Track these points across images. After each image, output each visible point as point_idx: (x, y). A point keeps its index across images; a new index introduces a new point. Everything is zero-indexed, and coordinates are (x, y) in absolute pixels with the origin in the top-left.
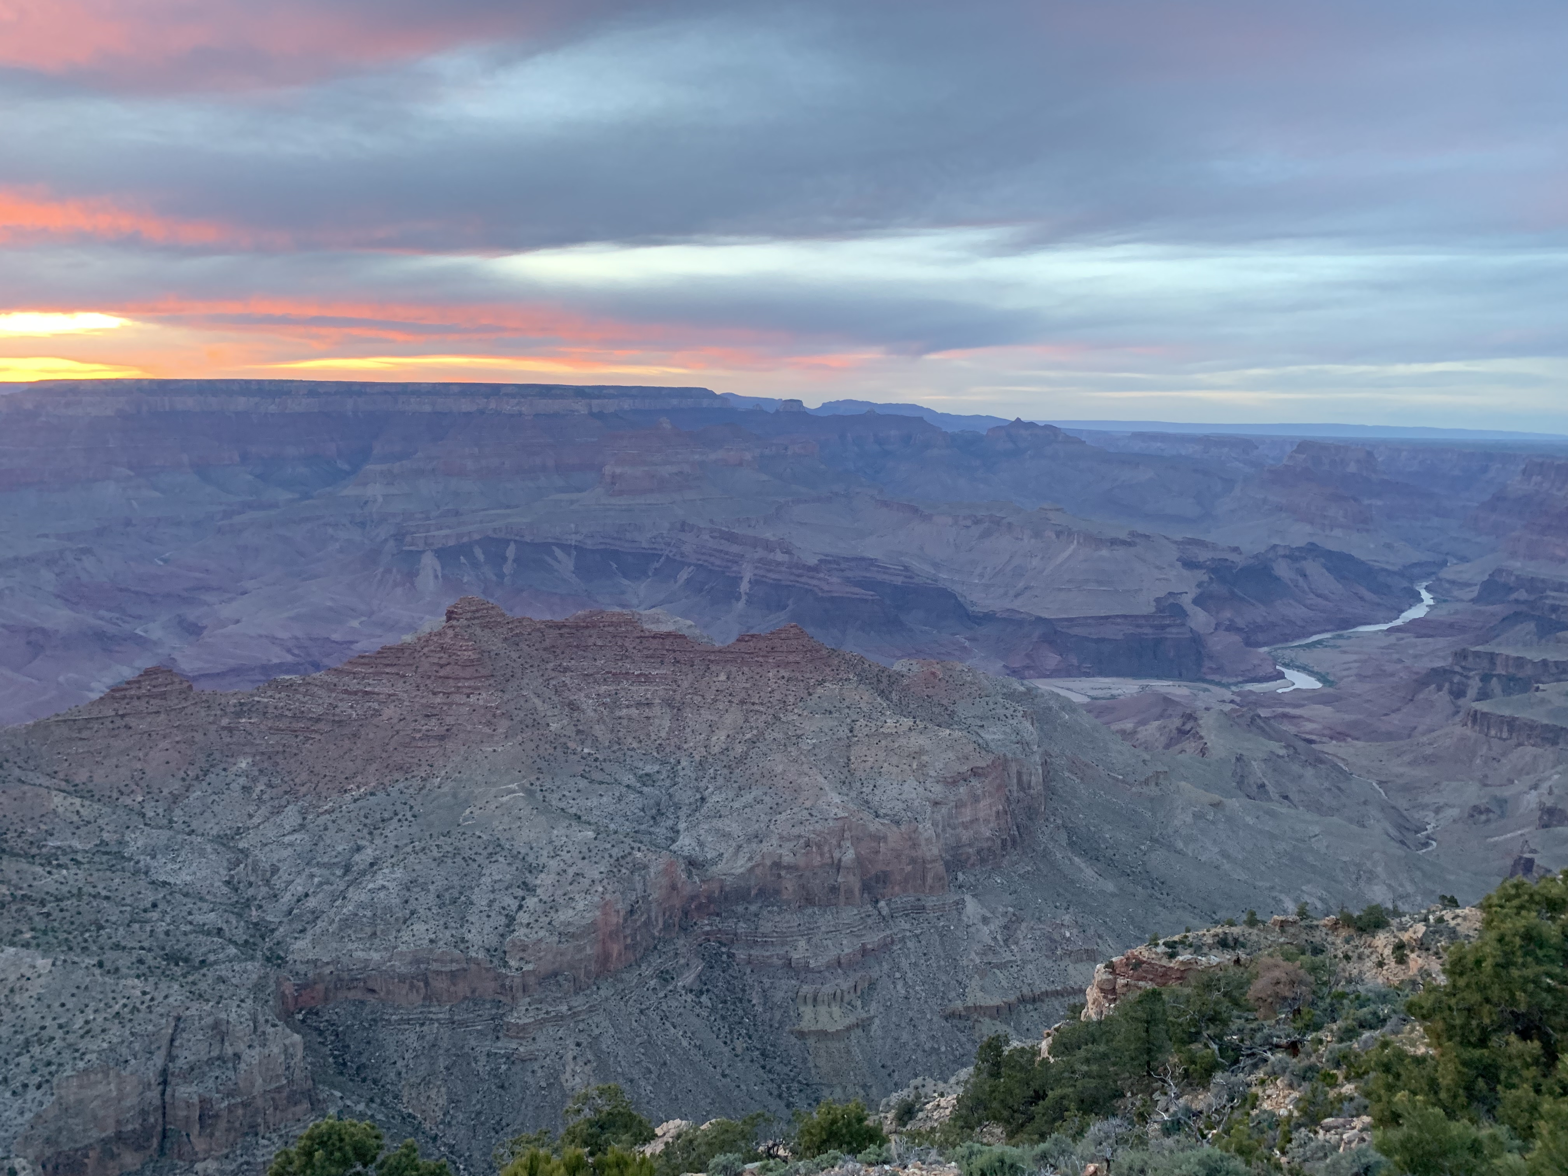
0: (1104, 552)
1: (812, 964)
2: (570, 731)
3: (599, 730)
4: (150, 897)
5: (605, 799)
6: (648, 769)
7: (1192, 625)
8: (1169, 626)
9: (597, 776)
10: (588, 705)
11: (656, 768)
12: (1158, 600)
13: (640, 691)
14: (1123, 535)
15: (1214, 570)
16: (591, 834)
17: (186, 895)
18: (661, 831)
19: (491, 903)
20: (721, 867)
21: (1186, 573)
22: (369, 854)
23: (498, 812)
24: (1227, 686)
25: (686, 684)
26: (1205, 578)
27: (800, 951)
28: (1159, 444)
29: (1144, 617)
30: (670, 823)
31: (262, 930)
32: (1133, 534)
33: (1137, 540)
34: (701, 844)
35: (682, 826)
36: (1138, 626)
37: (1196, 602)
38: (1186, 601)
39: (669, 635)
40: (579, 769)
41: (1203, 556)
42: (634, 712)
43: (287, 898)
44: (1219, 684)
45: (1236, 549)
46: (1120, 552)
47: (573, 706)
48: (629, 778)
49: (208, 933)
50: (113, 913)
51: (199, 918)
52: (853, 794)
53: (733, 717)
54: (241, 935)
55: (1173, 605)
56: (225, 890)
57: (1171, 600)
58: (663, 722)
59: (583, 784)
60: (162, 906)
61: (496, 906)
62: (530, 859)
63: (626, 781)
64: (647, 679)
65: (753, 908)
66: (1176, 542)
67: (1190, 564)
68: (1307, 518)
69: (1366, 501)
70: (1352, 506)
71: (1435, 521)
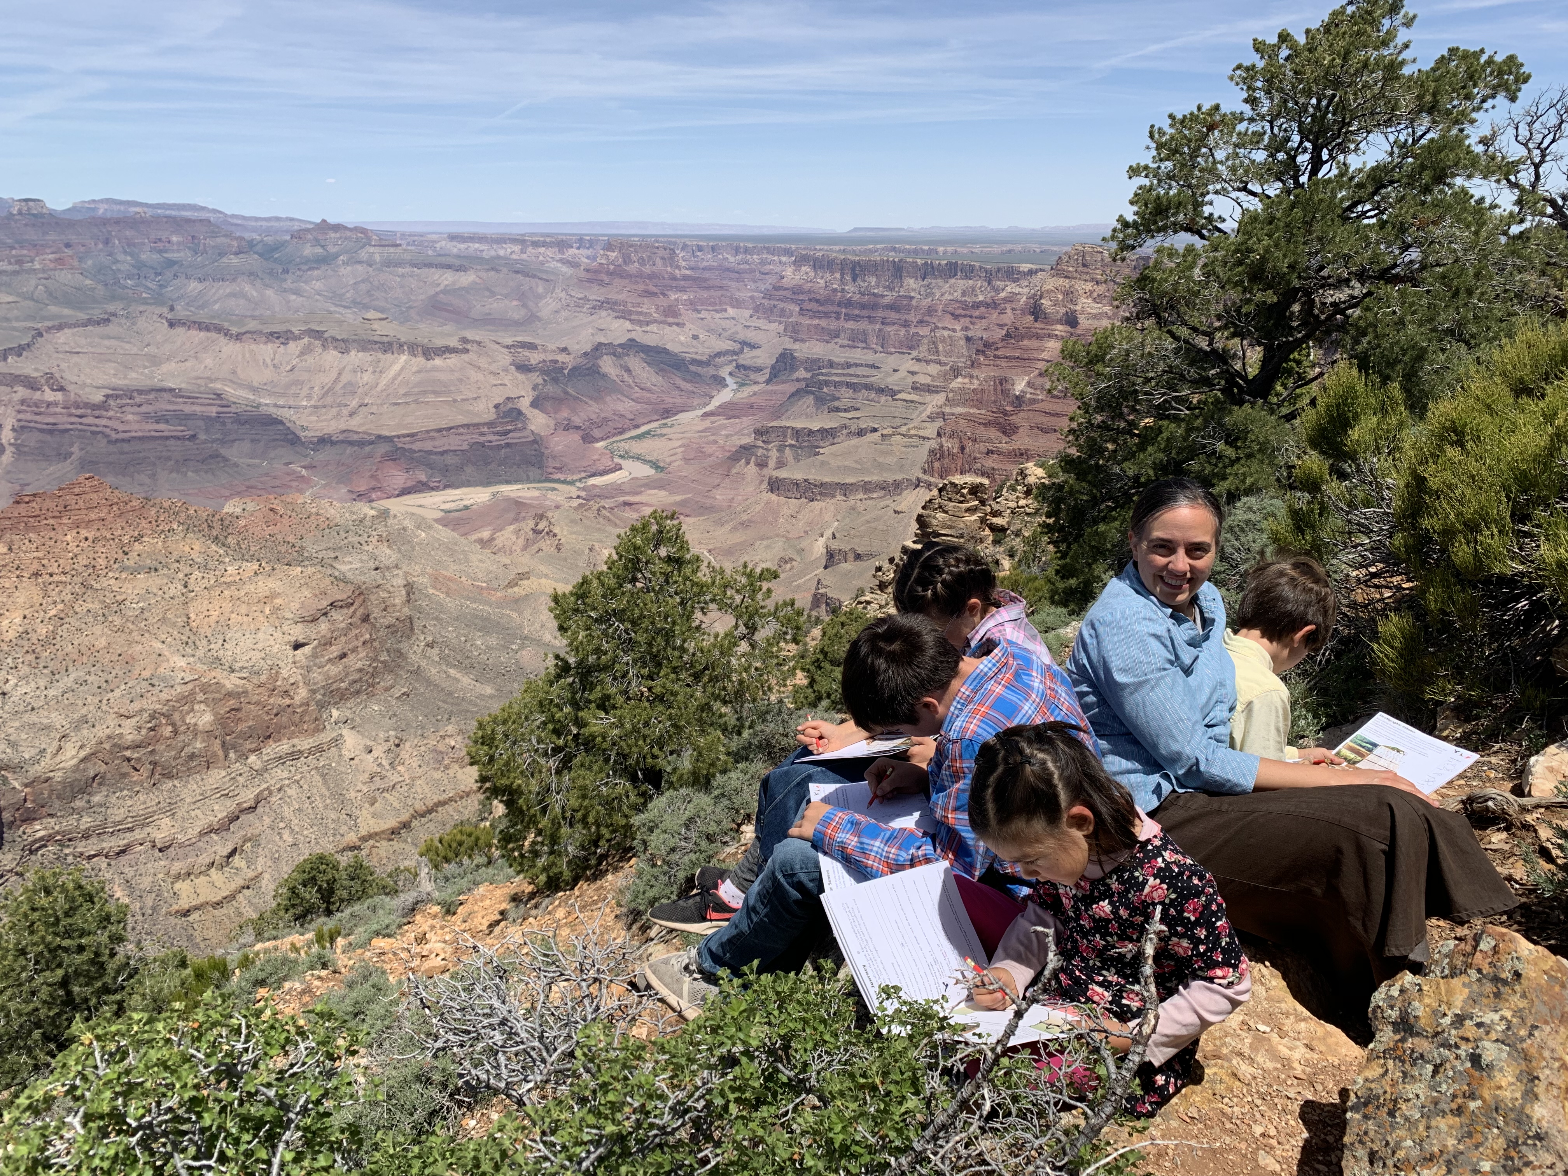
0: (438, 362)
1: (181, 838)
7: (533, 428)
8: (510, 431)
12: (497, 406)
14: (453, 342)
15: (544, 372)
21: (520, 377)
24: (571, 483)
26: (540, 380)
27: (164, 829)
28: (477, 245)
29: (485, 424)
32: (465, 340)
33: (468, 346)
34: (13, 745)
36: (482, 434)
37: (534, 404)
38: (524, 404)
41: (535, 358)
44: (564, 482)
45: (564, 350)
46: (453, 360)
52: (200, 653)
53: (27, 594)
55: (512, 410)
57: (510, 405)
66: (507, 347)
67: (523, 368)
68: (625, 315)
69: (673, 296)
70: (662, 301)
71: (731, 312)
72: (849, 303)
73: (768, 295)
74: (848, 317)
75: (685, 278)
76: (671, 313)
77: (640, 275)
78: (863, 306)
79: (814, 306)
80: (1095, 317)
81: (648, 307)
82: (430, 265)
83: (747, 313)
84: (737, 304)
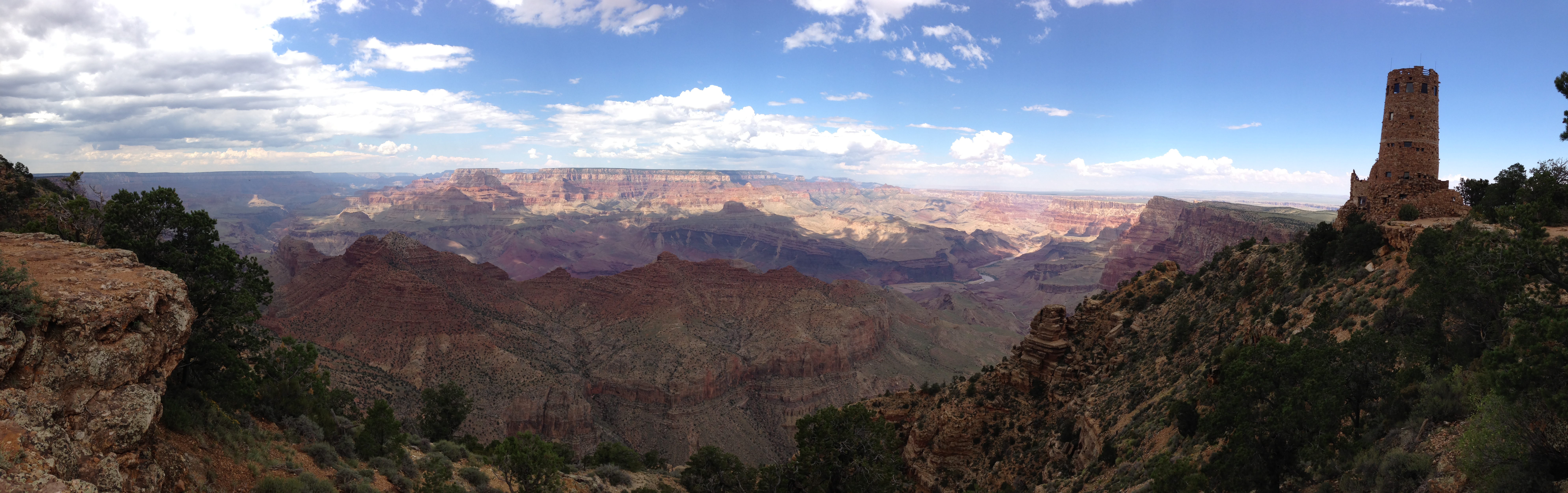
1: (791, 399)
2: (700, 305)
3: (711, 305)
4: (549, 345)
5: (711, 332)
6: (730, 321)
7: (950, 261)
8: (942, 261)
9: (709, 322)
10: (708, 295)
11: (733, 321)
12: (937, 252)
13: (728, 291)
16: (705, 345)
17: (561, 347)
18: (734, 345)
19: (665, 367)
20: (757, 361)
22: (622, 343)
23: (670, 334)
24: (963, 283)
25: (746, 289)
27: (786, 394)
29: (932, 259)
30: (737, 343)
31: (583, 363)
34: (749, 352)
35: (742, 344)
36: (930, 262)
39: (741, 269)
40: (703, 319)
42: (726, 299)
43: (593, 354)
44: (958, 282)
47: (702, 296)
48: (722, 325)
49: (566, 361)
50: (537, 347)
51: (563, 355)
52: (811, 333)
53: (765, 302)
54: (576, 365)
55: (943, 254)
56: (573, 347)
58: (737, 303)
59: (703, 325)
60: (553, 348)
61: (667, 369)
62: (681, 352)
63: (720, 326)
64: (732, 286)
65: (769, 377)
68: (988, 220)
69: (1007, 213)
70: (1002, 215)
71: (1028, 220)
72: (1073, 217)
73: (1042, 214)
74: (1072, 222)
75: (1011, 206)
76: (1005, 220)
77: (995, 205)
78: (1078, 218)
79: (1059, 218)
80: (1163, 222)
81: (997, 217)
82: (919, 200)
83: (1034, 220)
84: (1031, 217)
